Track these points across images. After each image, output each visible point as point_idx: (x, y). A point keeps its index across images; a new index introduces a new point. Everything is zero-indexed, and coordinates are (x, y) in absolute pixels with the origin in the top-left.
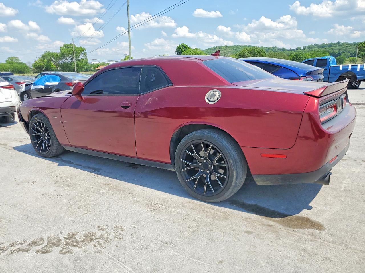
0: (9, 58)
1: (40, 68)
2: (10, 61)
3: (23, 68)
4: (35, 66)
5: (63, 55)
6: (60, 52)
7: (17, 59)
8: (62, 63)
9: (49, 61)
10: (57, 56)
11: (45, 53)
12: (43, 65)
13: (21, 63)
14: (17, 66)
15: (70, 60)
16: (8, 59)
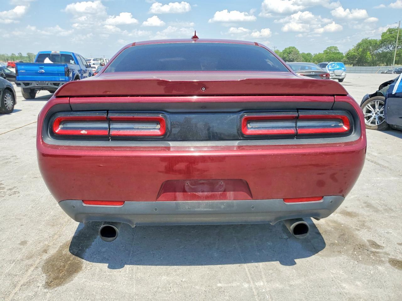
0: (328, 48)
1: (353, 58)
2: (328, 51)
3: (338, 58)
4: (348, 56)
5: (384, 42)
6: (381, 39)
7: (336, 48)
8: (381, 52)
9: (364, 51)
10: (376, 44)
11: (362, 41)
12: (357, 54)
13: (339, 53)
14: (333, 57)
15: (391, 48)
16: (326, 49)
